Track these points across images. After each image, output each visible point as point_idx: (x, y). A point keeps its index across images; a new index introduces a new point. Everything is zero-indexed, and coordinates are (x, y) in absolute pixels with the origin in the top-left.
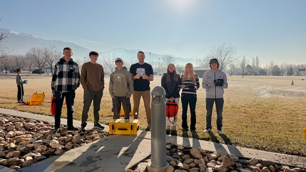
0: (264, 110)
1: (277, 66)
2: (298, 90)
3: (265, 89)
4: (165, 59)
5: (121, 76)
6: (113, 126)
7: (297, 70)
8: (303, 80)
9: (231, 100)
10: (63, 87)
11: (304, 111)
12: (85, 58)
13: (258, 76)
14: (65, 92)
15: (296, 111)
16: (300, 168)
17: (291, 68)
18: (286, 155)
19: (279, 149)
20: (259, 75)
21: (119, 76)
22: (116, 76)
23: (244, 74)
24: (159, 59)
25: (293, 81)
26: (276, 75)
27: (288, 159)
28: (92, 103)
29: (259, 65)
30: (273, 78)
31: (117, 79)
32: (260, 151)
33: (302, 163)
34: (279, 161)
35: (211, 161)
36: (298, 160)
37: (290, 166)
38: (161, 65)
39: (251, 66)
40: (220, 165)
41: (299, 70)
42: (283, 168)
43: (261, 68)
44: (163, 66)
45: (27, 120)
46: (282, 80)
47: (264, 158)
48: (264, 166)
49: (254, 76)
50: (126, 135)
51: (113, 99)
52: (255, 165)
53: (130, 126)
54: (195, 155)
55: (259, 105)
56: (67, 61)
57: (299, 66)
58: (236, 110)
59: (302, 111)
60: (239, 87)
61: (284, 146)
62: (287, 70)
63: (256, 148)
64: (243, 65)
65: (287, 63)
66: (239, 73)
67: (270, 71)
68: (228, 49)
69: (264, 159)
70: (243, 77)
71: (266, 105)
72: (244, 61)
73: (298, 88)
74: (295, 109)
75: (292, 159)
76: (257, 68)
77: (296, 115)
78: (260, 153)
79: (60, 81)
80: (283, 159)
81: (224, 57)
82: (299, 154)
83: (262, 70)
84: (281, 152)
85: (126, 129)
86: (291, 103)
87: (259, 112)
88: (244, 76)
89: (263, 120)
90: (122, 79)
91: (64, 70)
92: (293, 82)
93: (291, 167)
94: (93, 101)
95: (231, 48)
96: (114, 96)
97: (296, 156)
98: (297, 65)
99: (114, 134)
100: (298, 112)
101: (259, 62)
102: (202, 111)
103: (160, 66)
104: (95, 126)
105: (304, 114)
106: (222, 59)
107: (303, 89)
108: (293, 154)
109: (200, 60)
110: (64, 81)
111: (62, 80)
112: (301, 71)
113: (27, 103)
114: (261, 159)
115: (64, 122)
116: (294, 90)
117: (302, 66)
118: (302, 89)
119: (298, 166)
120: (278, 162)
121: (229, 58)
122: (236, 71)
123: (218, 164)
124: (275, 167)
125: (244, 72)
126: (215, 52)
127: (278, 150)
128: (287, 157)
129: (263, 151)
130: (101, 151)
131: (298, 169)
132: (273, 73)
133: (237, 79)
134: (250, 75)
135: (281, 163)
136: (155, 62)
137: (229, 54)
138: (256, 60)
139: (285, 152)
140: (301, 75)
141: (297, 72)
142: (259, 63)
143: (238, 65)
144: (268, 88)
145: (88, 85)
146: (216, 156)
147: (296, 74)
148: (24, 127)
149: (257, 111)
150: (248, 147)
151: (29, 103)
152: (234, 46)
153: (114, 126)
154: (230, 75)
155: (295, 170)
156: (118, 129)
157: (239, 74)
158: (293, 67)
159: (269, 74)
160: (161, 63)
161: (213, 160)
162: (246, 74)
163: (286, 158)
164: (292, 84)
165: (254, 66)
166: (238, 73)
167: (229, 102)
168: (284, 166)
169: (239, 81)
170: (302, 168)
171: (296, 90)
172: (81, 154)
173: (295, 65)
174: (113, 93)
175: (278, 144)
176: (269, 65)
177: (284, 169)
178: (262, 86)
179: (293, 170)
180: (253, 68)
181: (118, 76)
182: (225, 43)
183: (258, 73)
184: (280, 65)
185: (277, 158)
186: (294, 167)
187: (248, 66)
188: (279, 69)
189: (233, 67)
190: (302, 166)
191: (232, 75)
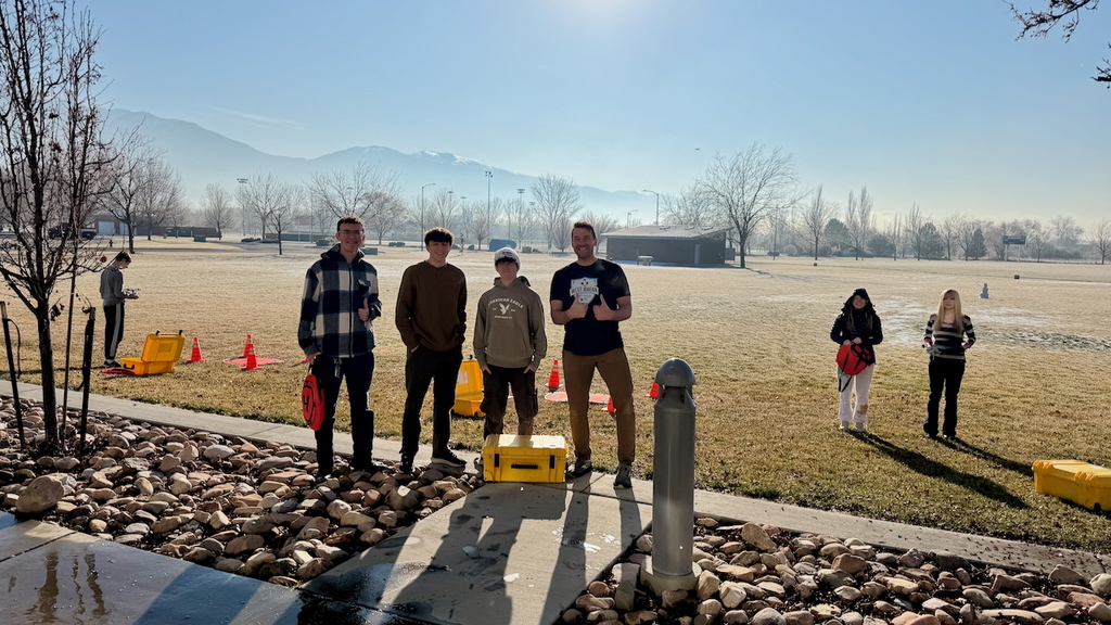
0: (905, 392)
1: (930, 226)
2: (1004, 321)
3: (896, 312)
4: (543, 191)
5: (512, 306)
6: (497, 457)
7: (999, 240)
8: (1017, 277)
9: (794, 355)
10: (341, 342)
11: (1029, 399)
12: (243, 181)
13: (867, 262)
14: (348, 356)
15: (1003, 399)
16: (1033, 572)
17: (979, 232)
18: (994, 539)
19: (973, 524)
20: (871, 256)
21: (505, 304)
22: (497, 305)
23: (818, 253)
24: (521, 191)
25: (986, 285)
26: (927, 258)
27: (1001, 549)
28: (431, 386)
29: (871, 218)
30: (919, 271)
31: (501, 314)
32: (925, 529)
33: (1037, 562)
34: (979, 555)
35: (804, 558)
36: (1028, 553)
37: (1006, 569)
38: (527, 215)
39: (842, 224)
40: (829, 568)
41: (1004, 242)
42: (991, 574)
43: (875, 230)
44: (534, 218)
45: (197, 437)
46: (950, 278)
47: (939, 548)
48: (942, 570)
49: (851, 261)
50: (534, 483)
51: (485, 373)
52: (917, 567)
53: (549, 458)
54: (756, 543)
55: (886, 374)
56: (349, 259)
57: (1004, 226)
58: (817, 391)
59: (1023, 397)
60: (810, 304)
61: (986, 514)
62: (966, 241)
63: (913, 521)
64: (815, 220)
65: (964, 217)
66: (801, 249)
67: (909, 242)
68: (766, 166)
69: (940, 552)
70: (815, 265)
71: (909, 377)
72: (817, 204)
73: (1003, 310)
74: (998, 392)
75: (1010, 551)
76: (866, 232)
77: (1004, 413)
78: (927, 534)
79: (331, 324)
80: (988, 549)
81: (753, 193)
82: (1026, 538)
83: (879, 241)
84: (982, 531)
85: (535, 467)
86: (988, 370)
87: (891, 402)
88: (822, 261)
89: (910, 431)
90: (513, 314)
91: (341, 289)
92: (985, 289)
93: (1010, 571)
94: (432, 382)
95: (779, 161)
96: (488, 365)
97: (1019, 542)
98: (997, 223)
99: (497, 479)
100: (1010, 401)
101: (869, 209)
102: (711, 398)
103: (522, 217)
104: (435, 455)
105: (1029, 407)
106: (748, 199)
107: (1020, 315)
108: (1010, 536)
109: (668, 201)
110: (345, 323)
111: (337, 320)
112: (1012, 246)
113: (125, 366)
114: (934, 551)
115: (343, 442)
116: (992, 319)
117: (1014, 227)
118: (1016, 315)
119: (1028, 568)
120: (975, 559)
121: (770, 196)
122: (790, 241)
123: (824, 567)
124: (970, 572)
125: (820, 245)
126: (723, 176)
127: (970, 527)
128: (996, 544)
129: (931, 530)
130: (489, 534)
131: (1029, 575)
132: (919, 251)
133: (799, 273)
134: (839, 255)
135: (984, 560)
136: (504, 201)
137: (771, 182)
138: (859, 203)
139: (990, 531)
140: (1010, 258)
141: (996, 246)
142: (872, 213)
143: (797, 220)
144: (908, 312)
145: (418, 331)
146: (812, 544)
147: (994, 254)
148: (203, 458)
149: (884, 398)
150: (889, 519)
151: (133, 367)
152: (790, 156)
153: (501, 457)
154: (770, 254)
155: (1021, 578)
156: (513, 466)
157: (800, 253)
158: (985, 231)
159: (904, 255)
160: (527, 205)
161: (809, 556)
162: (825, 253)
163: (997, 549)
164: (985, 295)
165: (855, 226)
166: (797, 247)
167: (789, 361)
168: (992, 570)
169: (806, 279)
170: (1038, 574)
171: (997, 319)
172: (441, 542)
173: (990, 223)
174: (485, 355)
175: (969, 508)
176: (903, 222)
177: (994, 576)
178: (887, 302)
179: (1015, 578)
180: (851, 231)
181: (502, 306)
182: (759, 146)
183: (866, 250)
184: (943, 224)
185: (971, 548)
186: (1018, 572)
187: (834, 223)
188: (938, 236)
189: (780, 226)
190: (1038, 570)
191: (775, 254)
